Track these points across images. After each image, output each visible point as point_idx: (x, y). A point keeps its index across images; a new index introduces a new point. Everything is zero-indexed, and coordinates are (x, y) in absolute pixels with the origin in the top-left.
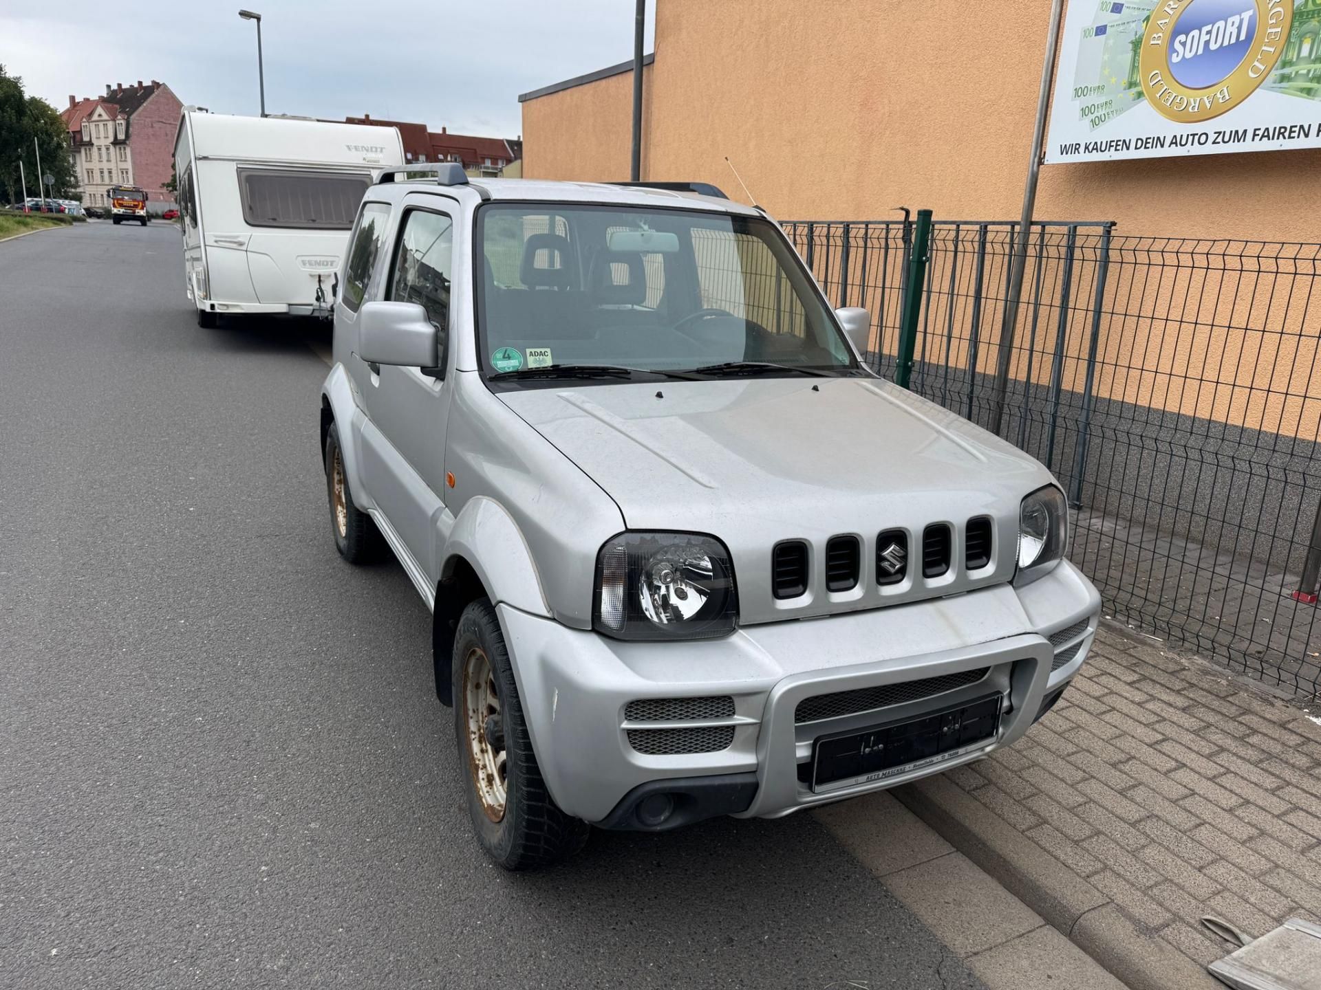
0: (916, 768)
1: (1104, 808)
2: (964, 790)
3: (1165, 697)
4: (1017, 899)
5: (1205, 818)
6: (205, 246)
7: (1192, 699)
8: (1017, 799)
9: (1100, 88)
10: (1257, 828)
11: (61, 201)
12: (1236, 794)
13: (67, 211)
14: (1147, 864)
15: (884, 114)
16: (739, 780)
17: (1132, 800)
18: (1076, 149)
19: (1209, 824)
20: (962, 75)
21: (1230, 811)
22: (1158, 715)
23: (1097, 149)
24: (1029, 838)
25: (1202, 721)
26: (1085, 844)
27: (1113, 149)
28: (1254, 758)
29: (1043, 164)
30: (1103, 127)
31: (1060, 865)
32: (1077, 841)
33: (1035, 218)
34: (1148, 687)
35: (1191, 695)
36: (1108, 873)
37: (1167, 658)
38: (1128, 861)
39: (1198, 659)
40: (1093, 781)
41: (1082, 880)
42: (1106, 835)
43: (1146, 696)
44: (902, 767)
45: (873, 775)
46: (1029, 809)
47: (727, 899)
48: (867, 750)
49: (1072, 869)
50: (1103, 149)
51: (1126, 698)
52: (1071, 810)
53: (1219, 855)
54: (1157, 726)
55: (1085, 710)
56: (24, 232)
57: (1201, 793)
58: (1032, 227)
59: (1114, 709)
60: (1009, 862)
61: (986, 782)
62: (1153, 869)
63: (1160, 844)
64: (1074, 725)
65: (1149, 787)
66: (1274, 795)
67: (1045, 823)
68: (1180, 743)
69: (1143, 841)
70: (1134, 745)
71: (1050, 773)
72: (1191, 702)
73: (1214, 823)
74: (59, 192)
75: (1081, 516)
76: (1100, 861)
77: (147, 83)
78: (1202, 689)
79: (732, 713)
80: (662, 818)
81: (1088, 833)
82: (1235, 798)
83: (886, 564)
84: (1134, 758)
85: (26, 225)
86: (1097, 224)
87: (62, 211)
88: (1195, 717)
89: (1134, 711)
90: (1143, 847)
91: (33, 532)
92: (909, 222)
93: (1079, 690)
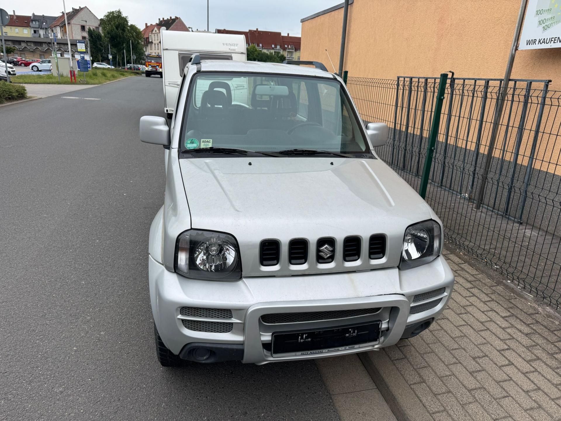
0: (329, 352)
1: (458, 379)
2: (391, 359)
3: (519, 327)
4: (395, 417)
5: (511, 393)
6: (165, 85)
7: (534, 330)
8: (415, 368)
9: (549, 10)
10: (538, 404)
11: (139, 66)
12: (534, 384)
13: (141, 70)
14: (467, 412)
15: (448, 25)
16: (235, 347)
17: (475, 378)
18: (534, 42)
19: (512, 397)
20: (486, 5)
21: (527, 392)
22: (511, 336)
23: (544, 42)
24: (412, 389)
25: (534, 342)
26: (439, 397)
27: (552, 42)
28: (554, 366)
29: (518, 50)
30: (549, 31)
31: (421, 405)
32: (436, 394)
33: (512, 77)
34: (512, 320)
35: (534, 328)
36: (444, 414)
37: (531, 306)
38: (458, 409)
39: (548, 309)
40: (459, 365)
41: (428, 415)
42: (453, 394)
43: (509, 324)
44: (321, 350)
45: (305, 352)
46: (419, 374)
47: (254, 394)
48: (302, 341)
49: (426, 408)
50: (547, 42)
51: (498, 325)
52: (441, 378)
53: (509, 414)
54: (507, 342)
55: (472, 328)
56: (123, 78)
57: (515, 380)
58: (510, 82)
59: (488, 329)
60: (396, 399)
61: (404, 357)
62: (470, 415)
63: (479, 403)
64: (463, 335)
65: (487, 372)
66: (556, 387)
67: (424, 382)
68: (516, 352)
69: (471, 400)
70: (490, 349)
71: (439, 357)
72: (533, 331)
73: (514, 397)
74: (139, 62)
75: (521, 227)
76: (443, 407)
77: (173, 17)
78: (542, 325)
79: (231, 317)
80: (205, 358)
81: (444, 391)
82: (533, 385)
83: (322, 254)
84: (487, 356)
85: (123, 75)
86: (541, 81)
87: (139, 69)
88: (531, 339)
89: (499, 331)
90: (470, 403)
91: (64, 199)
92: (453, 78)
93: (474, 317)
